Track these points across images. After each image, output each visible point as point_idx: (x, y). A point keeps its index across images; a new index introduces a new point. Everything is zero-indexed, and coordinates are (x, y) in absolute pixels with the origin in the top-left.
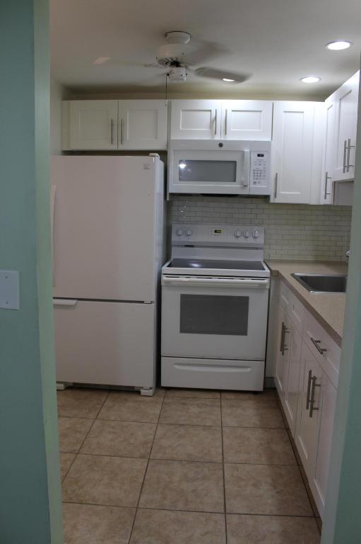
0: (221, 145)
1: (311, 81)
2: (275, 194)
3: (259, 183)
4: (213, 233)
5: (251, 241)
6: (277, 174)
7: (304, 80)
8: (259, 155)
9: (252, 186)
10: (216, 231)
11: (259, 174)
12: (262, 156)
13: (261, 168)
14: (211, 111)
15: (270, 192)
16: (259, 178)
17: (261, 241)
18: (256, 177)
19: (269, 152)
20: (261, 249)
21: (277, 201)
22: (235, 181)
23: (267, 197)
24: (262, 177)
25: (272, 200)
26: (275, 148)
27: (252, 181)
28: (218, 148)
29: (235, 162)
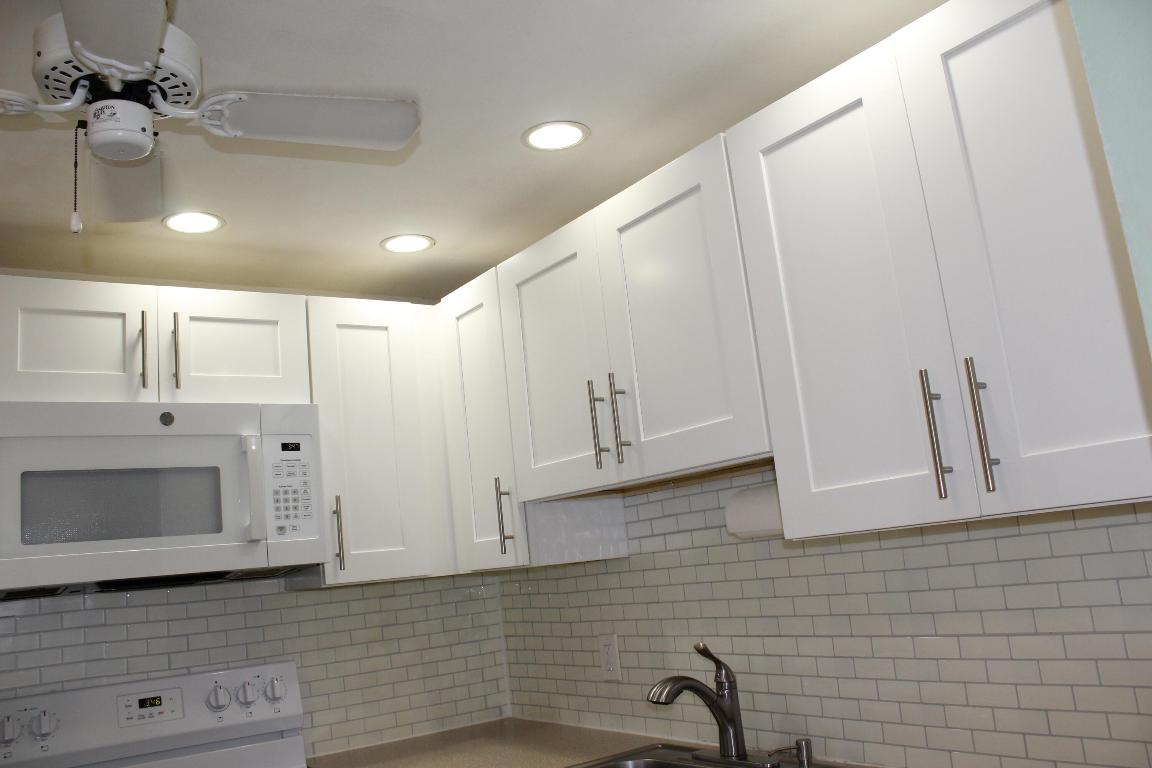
0: (167, 419)
1: (409, 246)
2: (340, 556)
3: (294, 528)
4: (136, 709)
5: (261, 711)
6: (338, 499)
7: (392, 245)
8: (285, 447)
9: (273, 539)
10: (143, 703)
11: (292, 503)
12: (296, 447)
13: (296, 482)
14: (123, 316)
15: (326, 556)
16: (291, 512)
17: (291, 704)
18: (283, 513)
19: (313, 436)
20: (294, 731)
21: (345, 578)
22: (218, 528)
23: (315, 569)
24: (300, 512)
25: (331, 577)
26: (328, 424)
27: (271, 524)
28: (158, 428)
29: (215, 471)
